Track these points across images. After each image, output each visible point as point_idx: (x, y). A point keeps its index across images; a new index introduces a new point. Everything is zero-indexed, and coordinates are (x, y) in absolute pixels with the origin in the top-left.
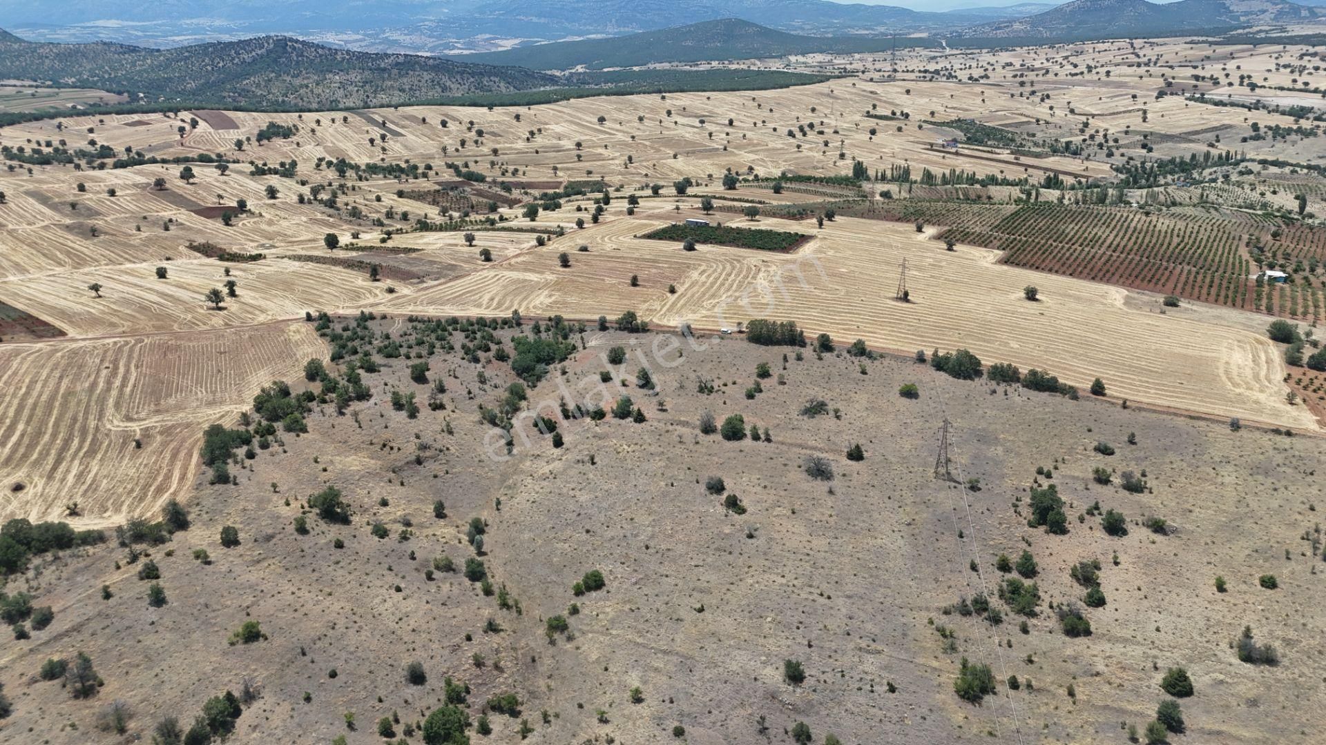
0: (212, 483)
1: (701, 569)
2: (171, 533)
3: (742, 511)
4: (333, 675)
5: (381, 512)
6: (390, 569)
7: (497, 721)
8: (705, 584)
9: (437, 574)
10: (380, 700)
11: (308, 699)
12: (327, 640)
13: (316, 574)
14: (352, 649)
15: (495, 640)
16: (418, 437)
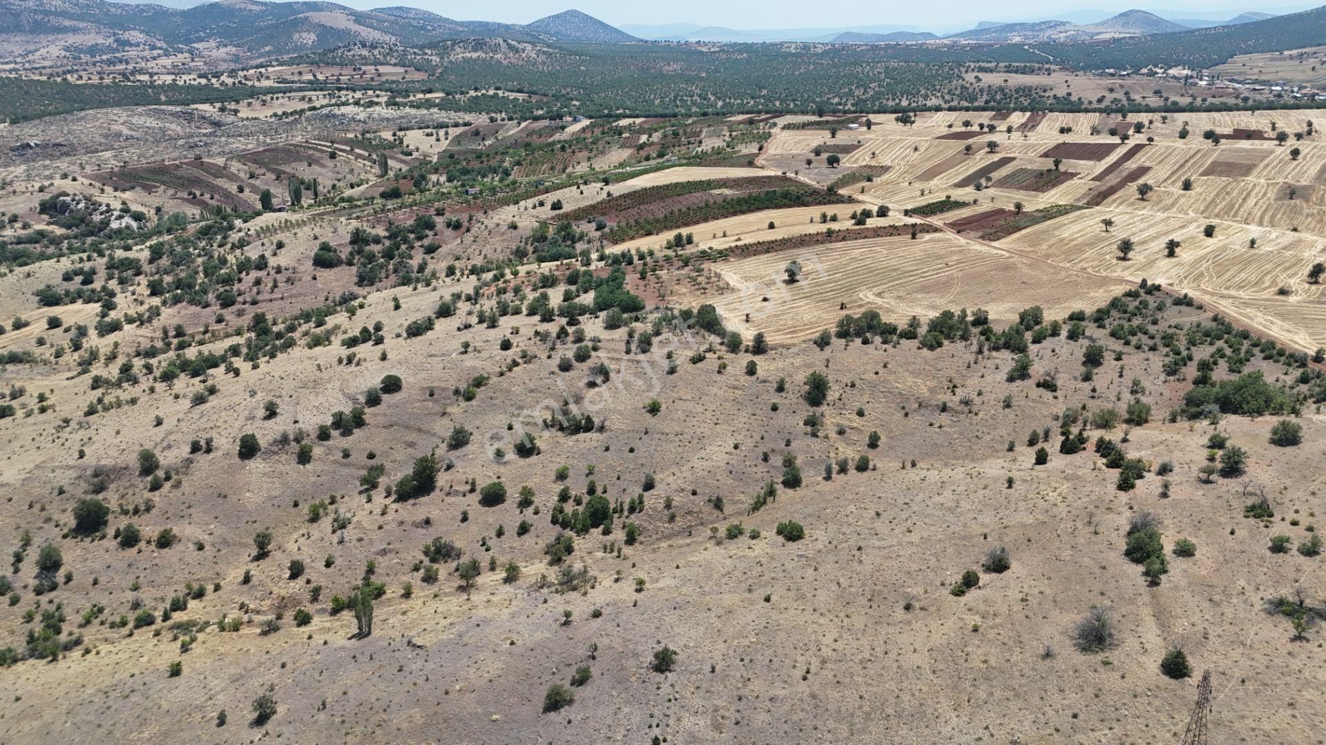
0: (815, 343)
1: (834, 587)
2: (747, 351)
3: (958, 593)
4: (632, 450)
5: (849, 416)
6: (762, 438)
7: (619, 535)
8: (809, 595)
9: (777, 461)
10: (619, 478)
11: (607, 449)
12: (663, 437)
13: (736, 412)
14: (659, 449)
15: (708, 509)
16: (980, 394)
